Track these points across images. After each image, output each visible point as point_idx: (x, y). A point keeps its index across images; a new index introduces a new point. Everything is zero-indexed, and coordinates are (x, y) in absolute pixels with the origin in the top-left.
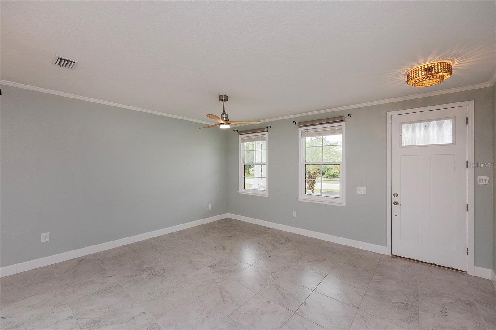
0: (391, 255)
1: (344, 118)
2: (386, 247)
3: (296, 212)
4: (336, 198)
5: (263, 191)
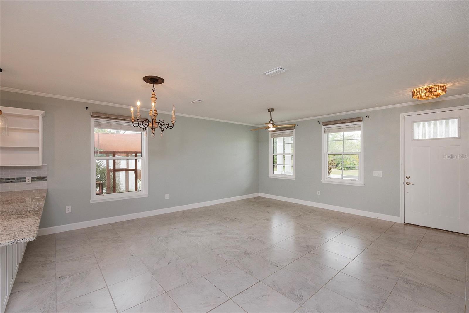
0: (404, 223)
1: (363, 118)
2: (399, 217)
3: (320, 191)
4: (355, 180)
5: (290, 175)
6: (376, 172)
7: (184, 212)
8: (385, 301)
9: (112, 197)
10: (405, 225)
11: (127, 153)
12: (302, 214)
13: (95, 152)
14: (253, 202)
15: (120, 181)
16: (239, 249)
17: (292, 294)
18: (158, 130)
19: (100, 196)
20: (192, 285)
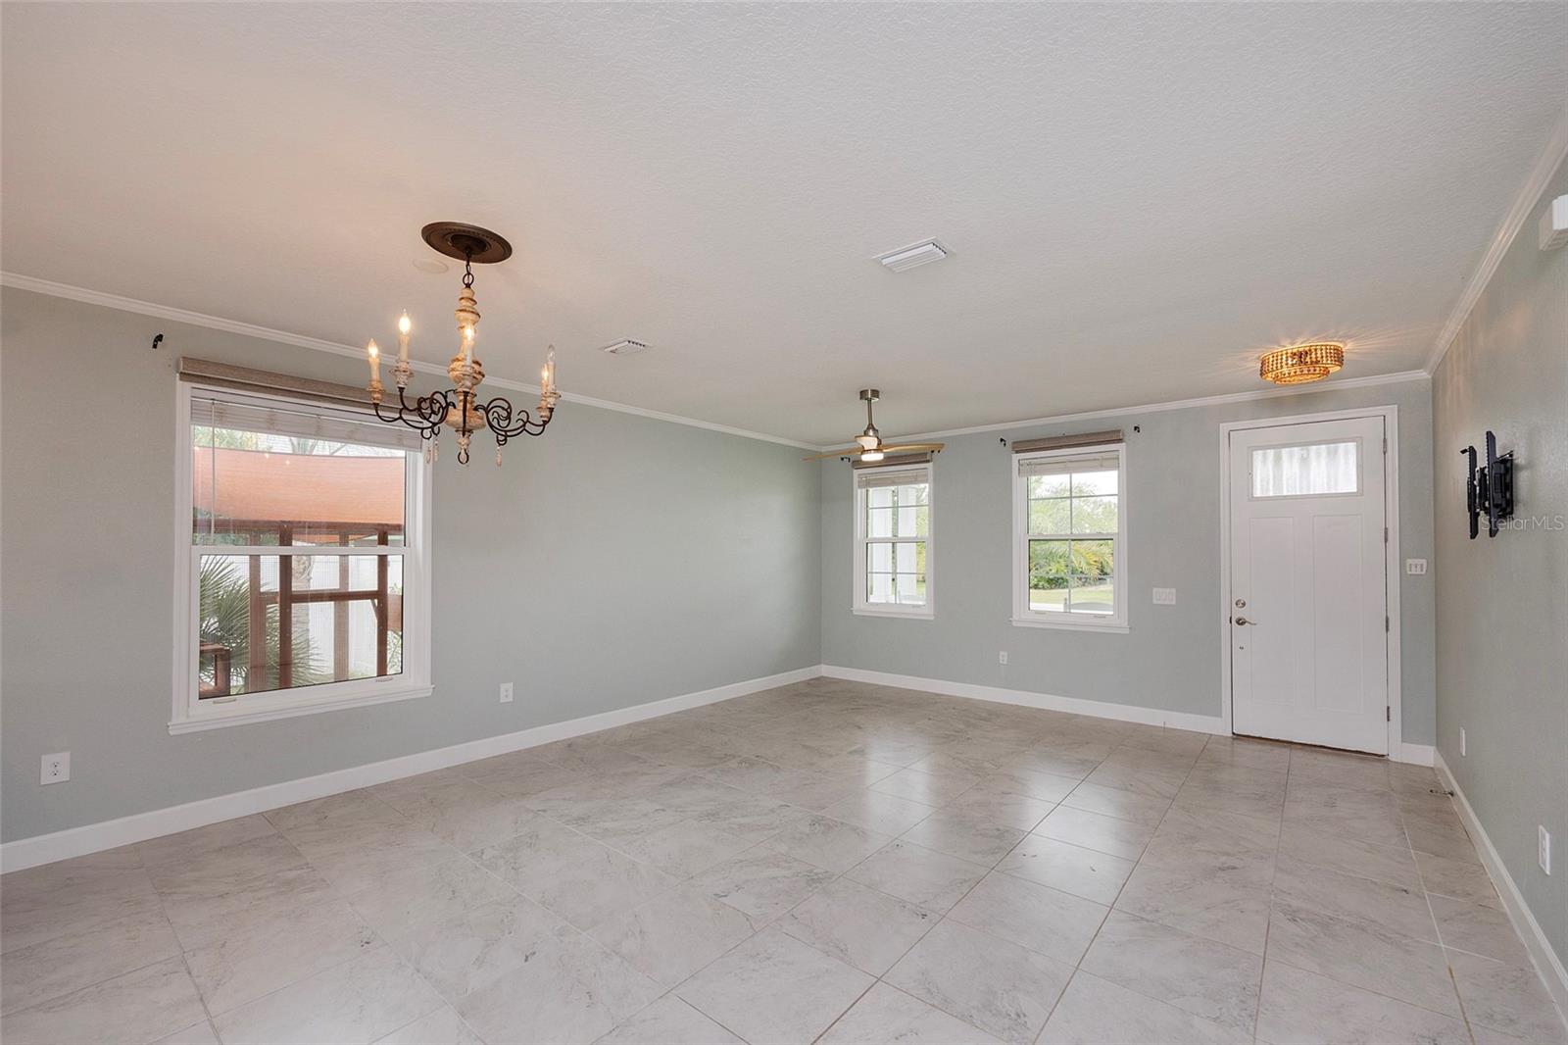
0: (1231, 735)
1: (1123, 434)
2: (1220, 719)
3: (1006, 653)
4: (1104, 616)
5: (919, 606)
6: (1161, 590)
7: (570, 745)
8: (1257, 989)
9: (274, 703)
10: (1235, 742)
11: (343, 532)
12: (962, 726)
13: (195, 525)
14: (806, 695)
15: (307, 641)
16: (786, 865)
17: (990, 1011)
18: (484, 436)
19: (214, 702)
20: (633, 1034)
